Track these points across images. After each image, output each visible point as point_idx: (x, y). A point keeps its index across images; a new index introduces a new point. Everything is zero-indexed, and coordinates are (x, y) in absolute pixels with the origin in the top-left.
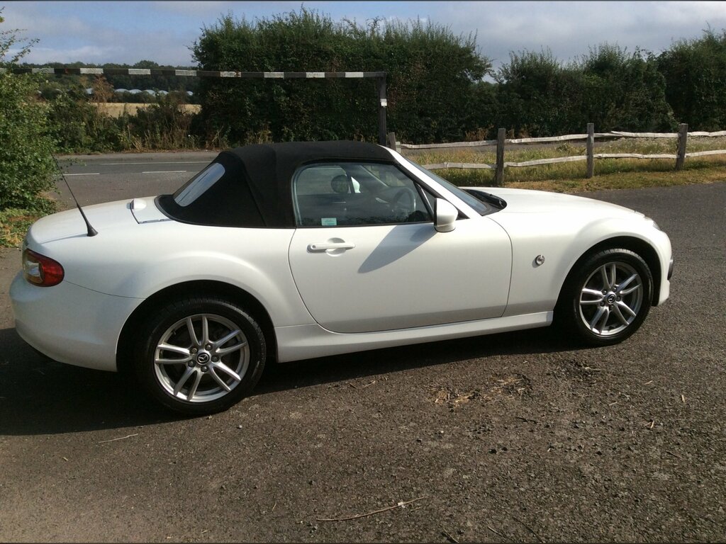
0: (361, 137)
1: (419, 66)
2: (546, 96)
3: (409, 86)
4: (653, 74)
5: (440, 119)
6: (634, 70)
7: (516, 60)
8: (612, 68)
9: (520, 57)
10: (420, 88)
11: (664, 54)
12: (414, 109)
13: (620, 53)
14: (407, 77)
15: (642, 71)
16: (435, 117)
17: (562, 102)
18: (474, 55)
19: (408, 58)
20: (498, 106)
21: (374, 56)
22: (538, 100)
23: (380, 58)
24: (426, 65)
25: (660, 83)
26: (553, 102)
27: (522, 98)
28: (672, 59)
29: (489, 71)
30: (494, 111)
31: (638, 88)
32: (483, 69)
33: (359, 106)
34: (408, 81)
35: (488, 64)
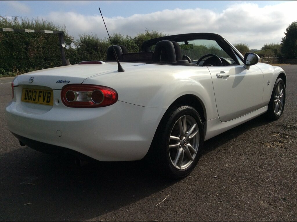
0: (17, 70)
1: (42, 38)
2: (98, 52)
3: (39, 47)
4: (134, 45)
5: (55, 61)
6: (127, 43)
7: (82, 38)
8: (119, 42)
9: (83, 37)
10: (44, 48)
11: (135, 38)
12: (42, 57)
13: (121, 37)
14: (37, 43)
15: (130, 44)
16: (52, 60)
17: (104, 55)
18: (66, 35)
19: (37, 35)
20: (79, 56)
21: (19, 33)
22: (95, 54)
23: (23, 34)
24: (45, 38)
25: (137, 49)
26: (100, 55)
27: (88, 53)
28: (138, 40)
29: (73, 42)
30: (78, 58)
31: (130, 50)
32: (71, 40)
33: (14, 56)
34: (38, 45)
35: (72, 39)
